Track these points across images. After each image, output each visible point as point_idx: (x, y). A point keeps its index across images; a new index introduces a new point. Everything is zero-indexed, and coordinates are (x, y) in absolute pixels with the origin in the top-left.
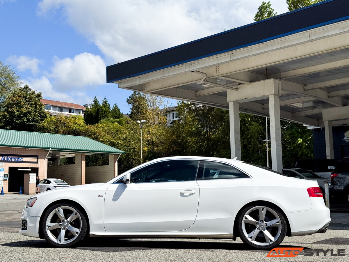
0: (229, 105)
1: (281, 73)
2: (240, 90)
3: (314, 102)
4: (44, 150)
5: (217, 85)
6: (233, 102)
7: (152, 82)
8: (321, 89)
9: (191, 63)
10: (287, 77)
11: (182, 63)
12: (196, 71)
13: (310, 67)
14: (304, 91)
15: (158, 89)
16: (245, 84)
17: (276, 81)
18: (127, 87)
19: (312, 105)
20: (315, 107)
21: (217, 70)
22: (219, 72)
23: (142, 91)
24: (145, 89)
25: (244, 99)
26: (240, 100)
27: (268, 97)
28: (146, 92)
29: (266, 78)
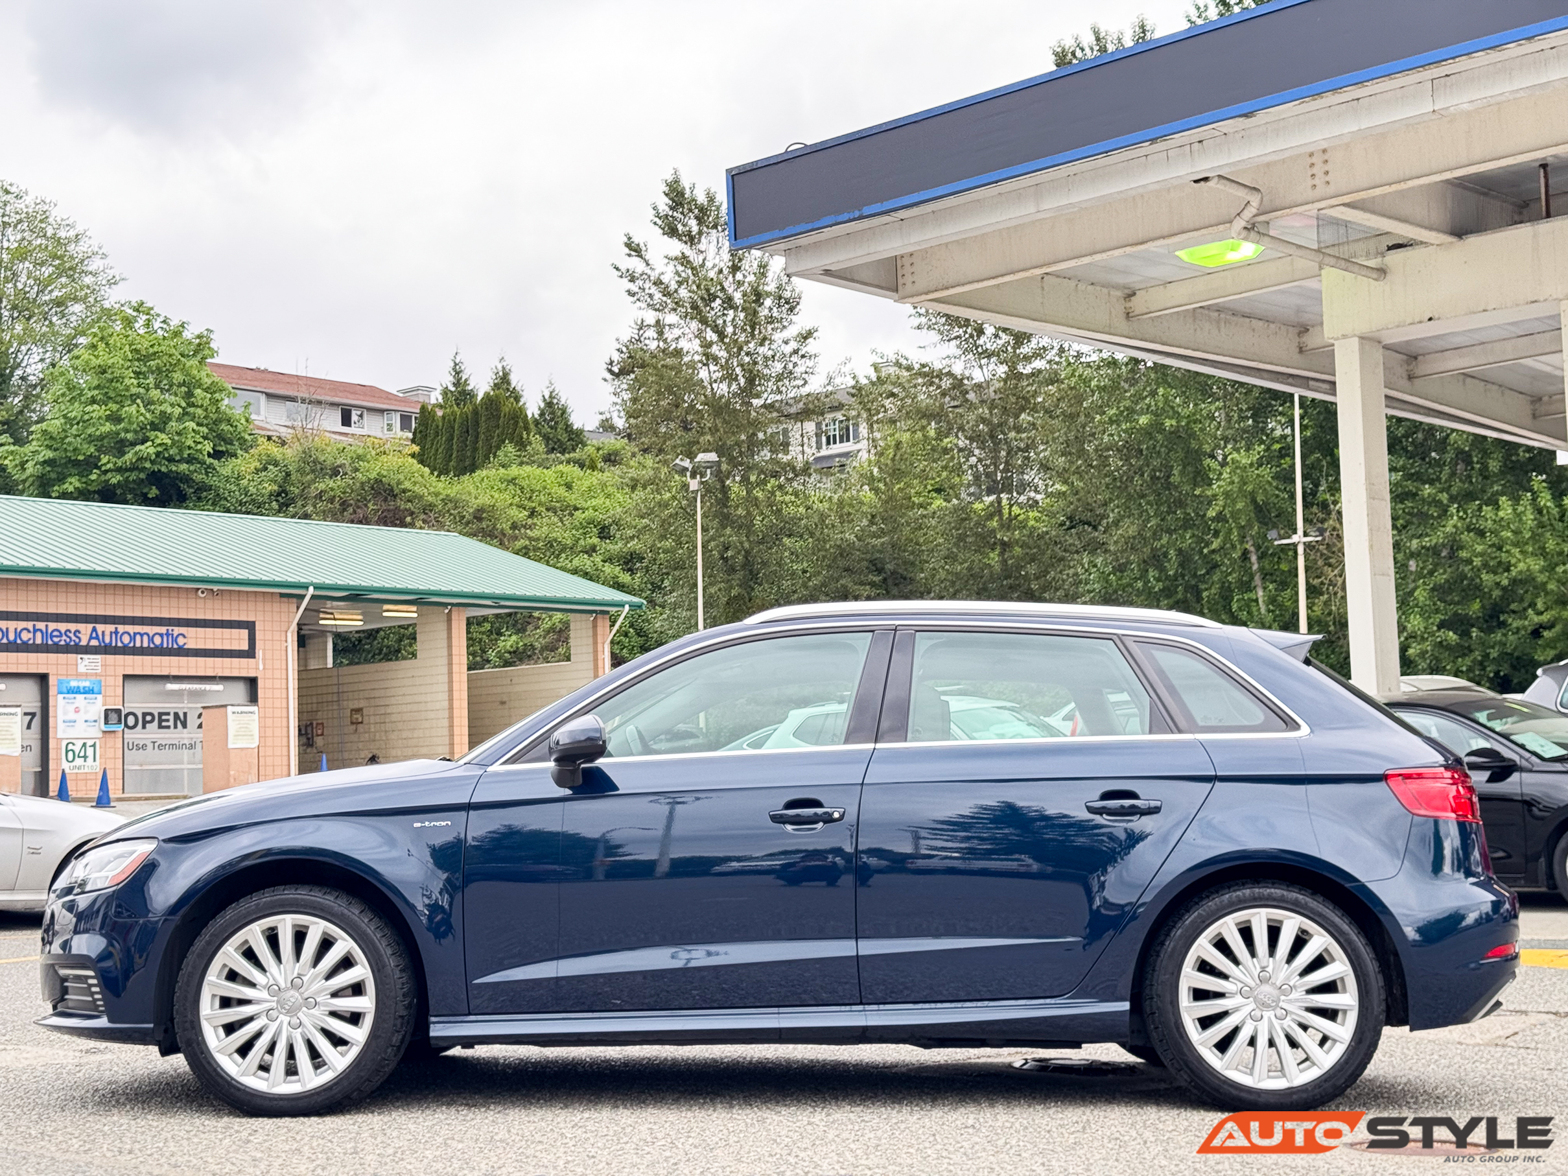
2: (1395, 278)
4: (282, 595)
6: (1356, 339)
7: (949, 245)
9: (1200, 138)
11: (1153, 139)
12: (1219, 176)
15: (982, 280)
16: (1428, 244)
18: (827, 272)
21: (1318, 170)
22: (1327, 179)
23: (893, 291)
24: (909, 279)
25: (1420, 322)
26: (1398, 326)
27: (1558, 307)
28: (912, 296)
29: (1544, 212)
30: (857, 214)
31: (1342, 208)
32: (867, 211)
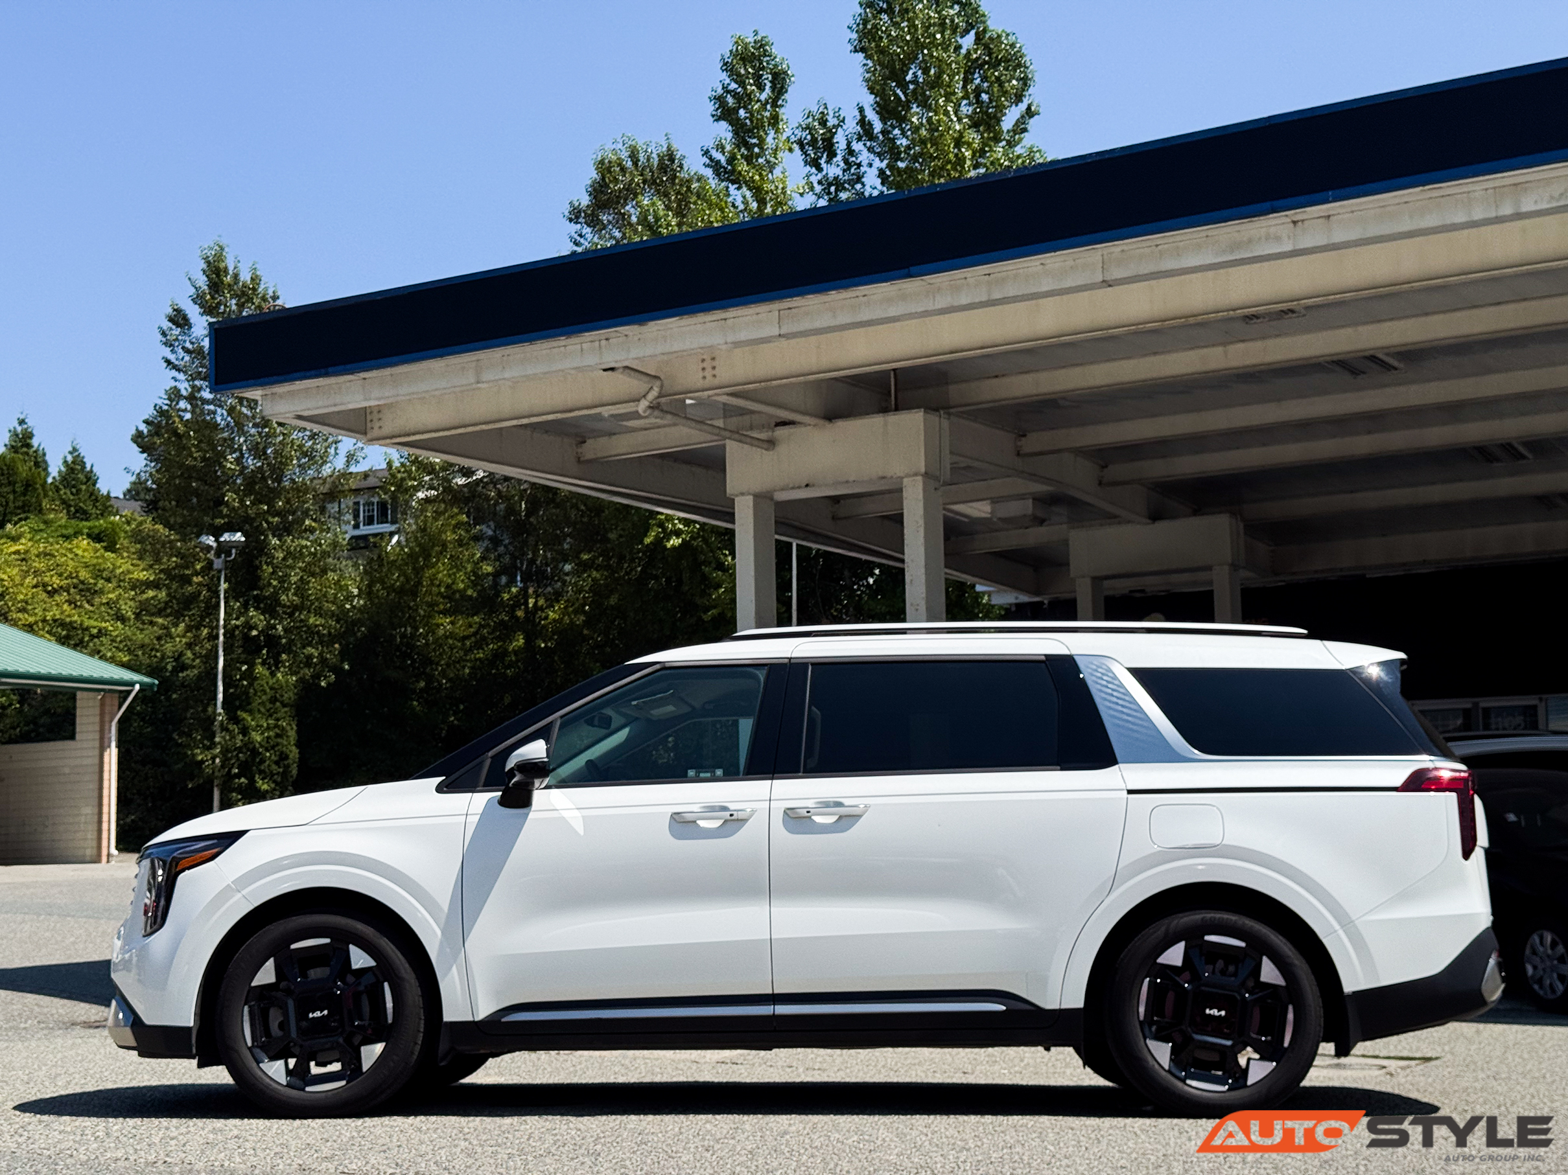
0: (734, 508)
1: (950, 388)
2: (782, 449)
3: (1038, 500)
6: (751, 497)
8: (1079, 452)
9: (607, 336)
10: (969, 405)
11: (569, 334)
12: (627, 367)
13: (1063, 371)
14: (1014, 459)
16: (805, 425)
17: (934, 418)
18: (299, 417)
19: (1030, 511)
20: (1041, 522)
21: (708, 365)
22: (714, 372)
23: (362, 434)
24: (376, 425)
25: (799, 487)
26: (782, 489)
27: (902, 483)
28: (378, 439)
29: (893, 406)
31: (728, 396)
32: (332, 370)
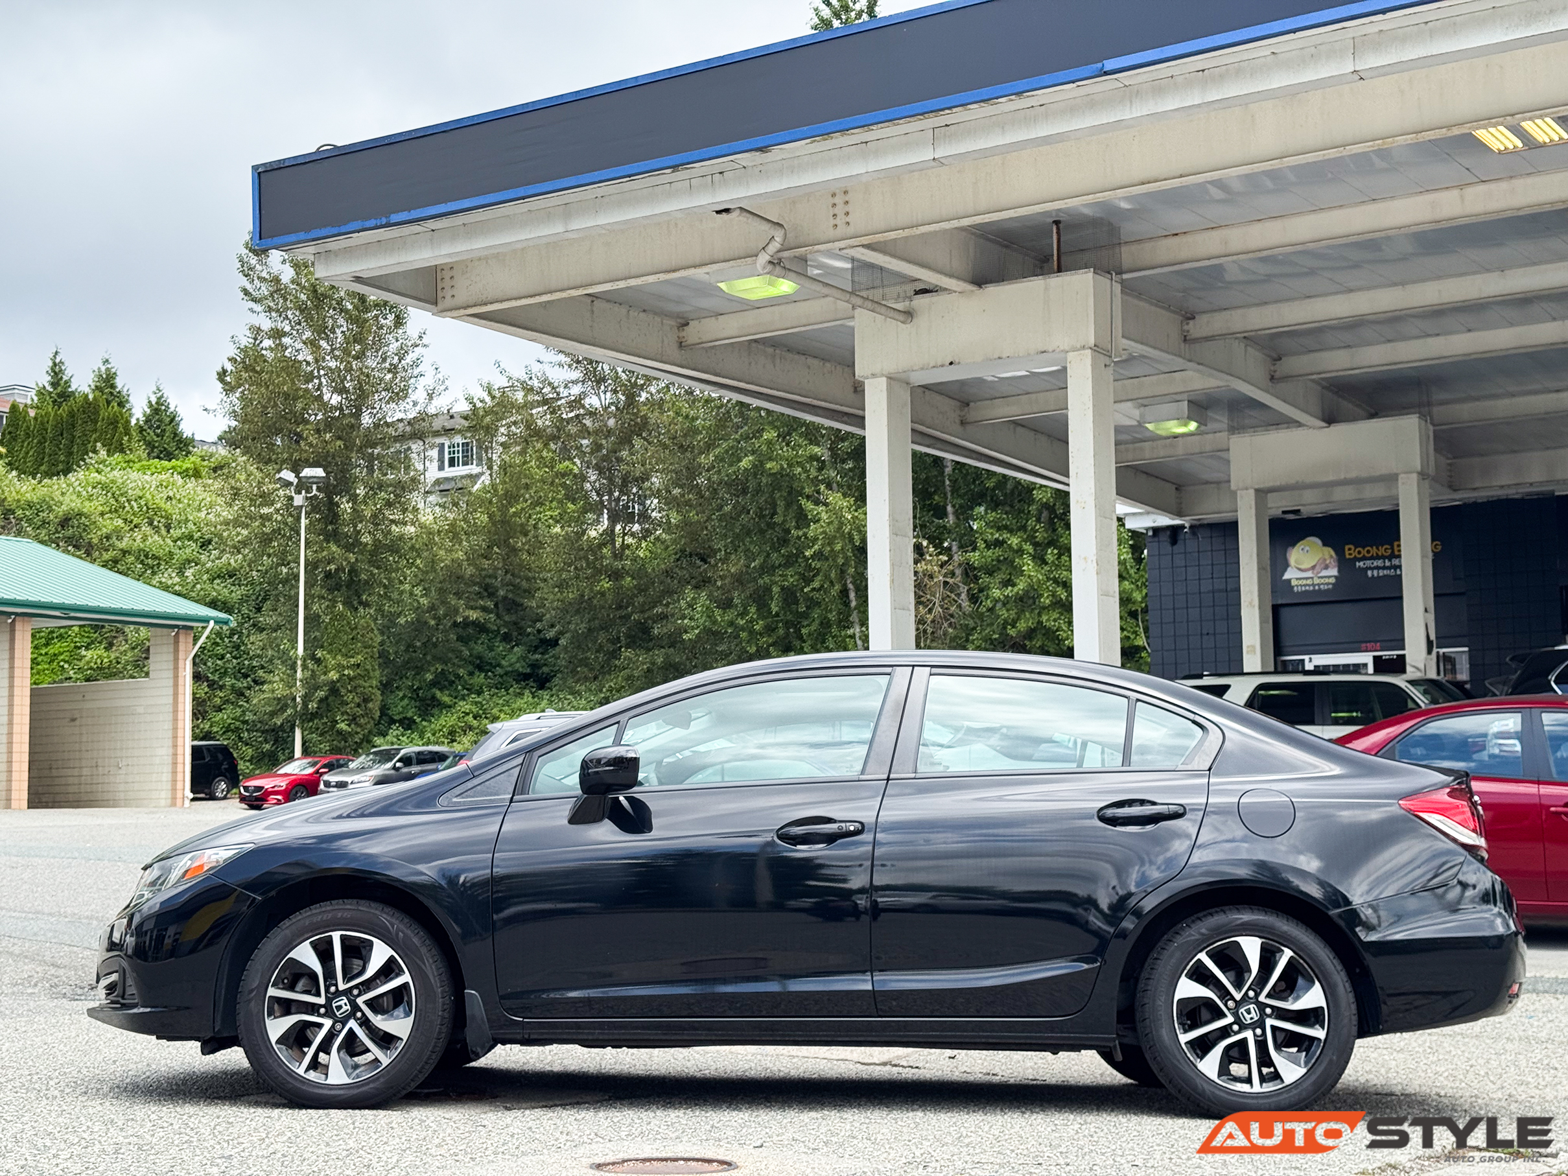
0: (864, 392)
1: (1124, 249)
2: (921, 321)
3: (1193, 401)
5: (826, 290)
6: (884, 379)
7: (486, 258)
9: (723, 168)
11: (673, 167)
12: (741, 208)
13: (1259, 225)
14: (1183, 344)
15: (520, 298)
16: (950, 292)
17: (1104, 281)
18: (358, 279)
19: (1185, 415)
21: (840, 210)
22: (848, 220)
23: (432, 304)
24: (449, 293)
25: (942, 366)
26: (922, 369)
27: (1066, 359)
28: (451, 310)
29: (1056, 267)
30: (384, 221)
31: (861, 249)
32: (395, 218)
